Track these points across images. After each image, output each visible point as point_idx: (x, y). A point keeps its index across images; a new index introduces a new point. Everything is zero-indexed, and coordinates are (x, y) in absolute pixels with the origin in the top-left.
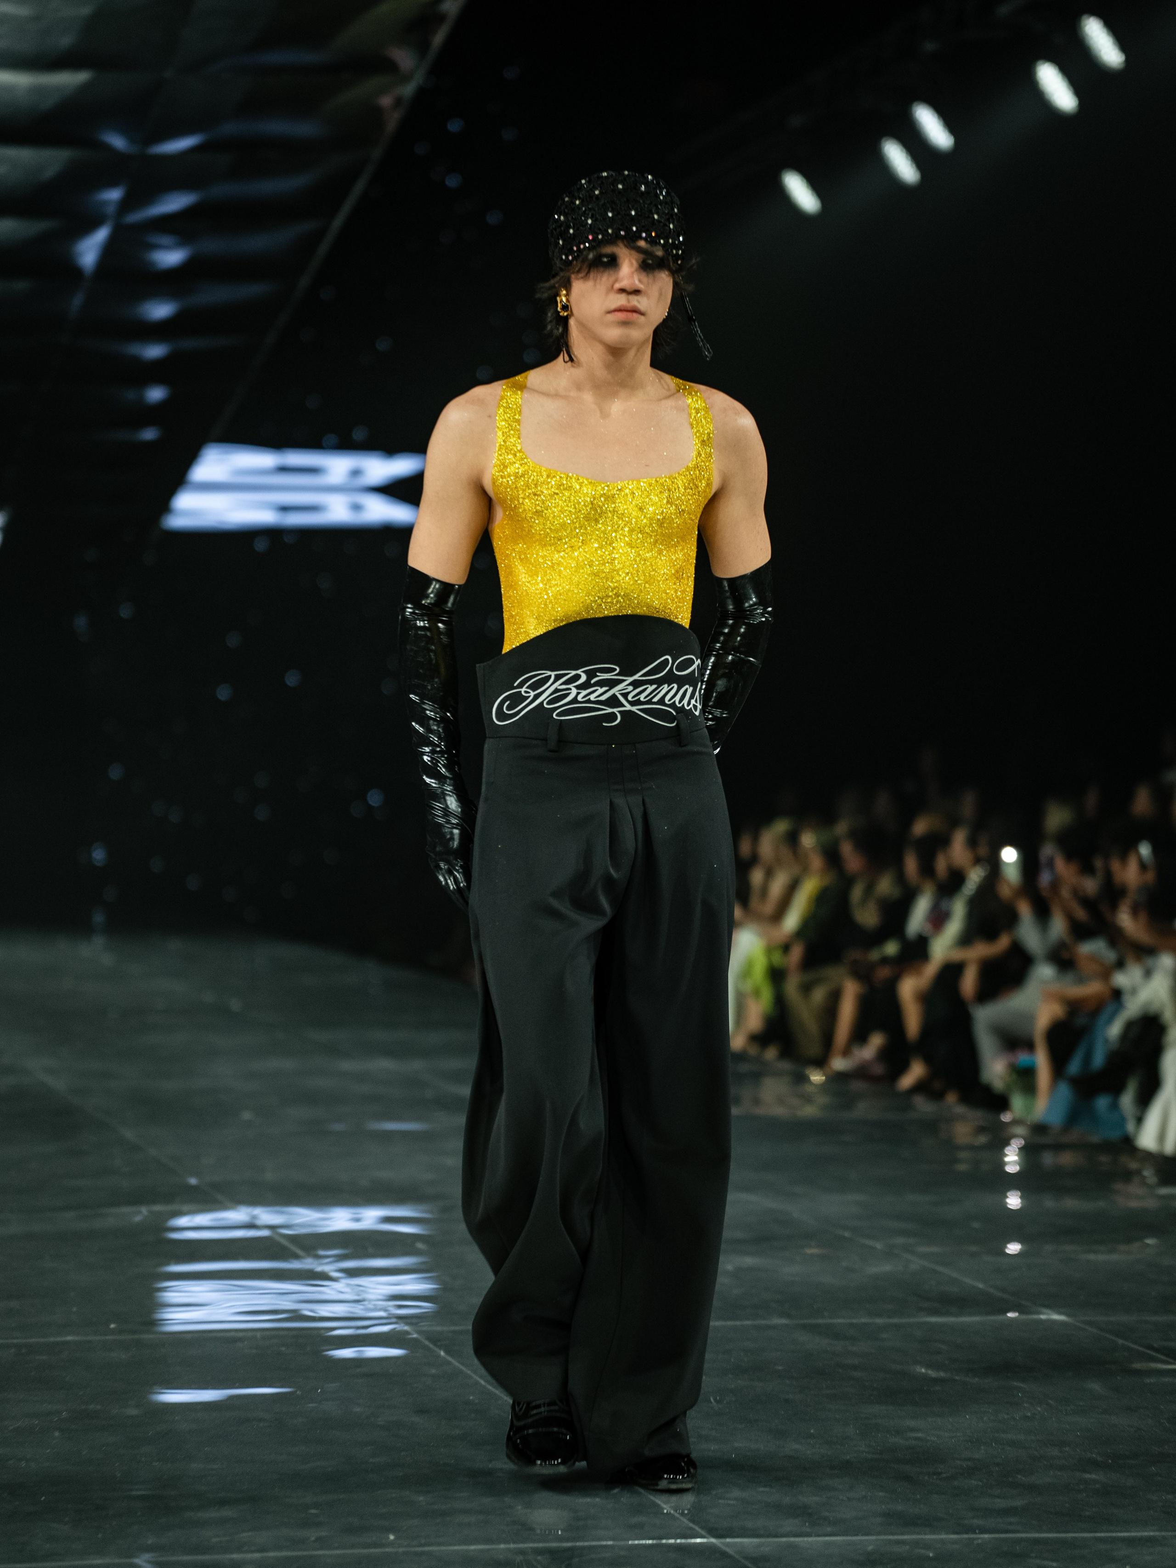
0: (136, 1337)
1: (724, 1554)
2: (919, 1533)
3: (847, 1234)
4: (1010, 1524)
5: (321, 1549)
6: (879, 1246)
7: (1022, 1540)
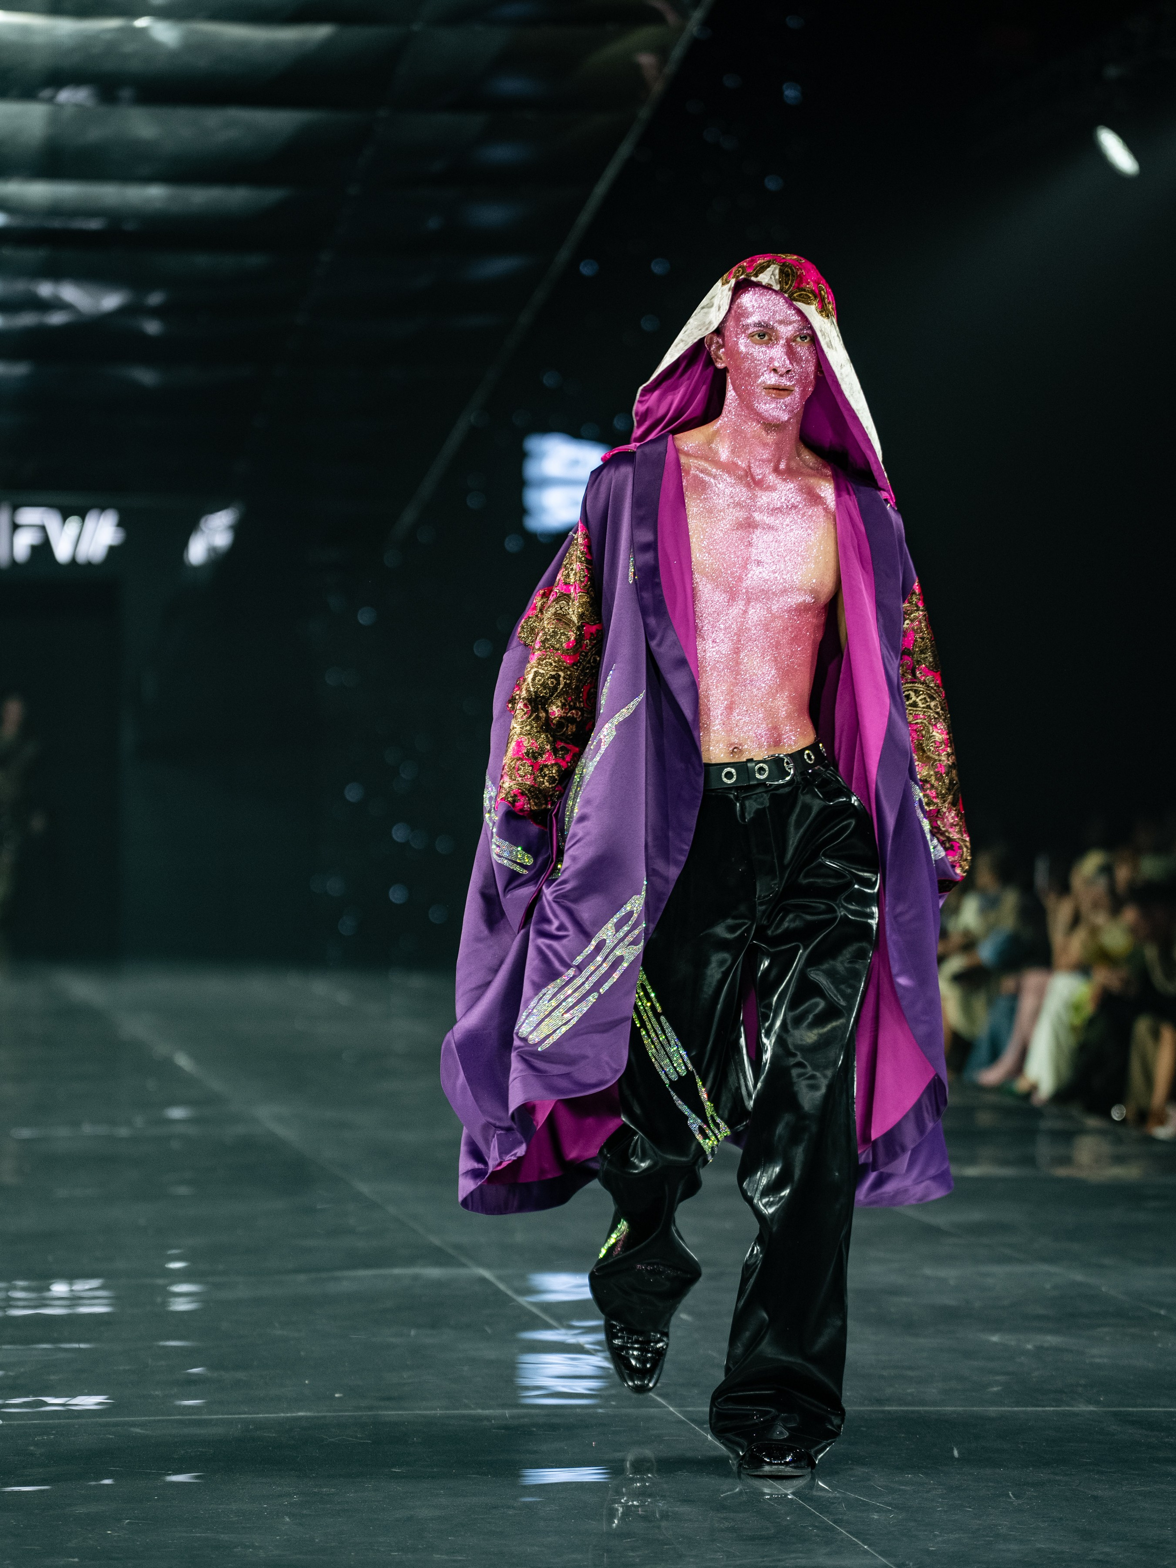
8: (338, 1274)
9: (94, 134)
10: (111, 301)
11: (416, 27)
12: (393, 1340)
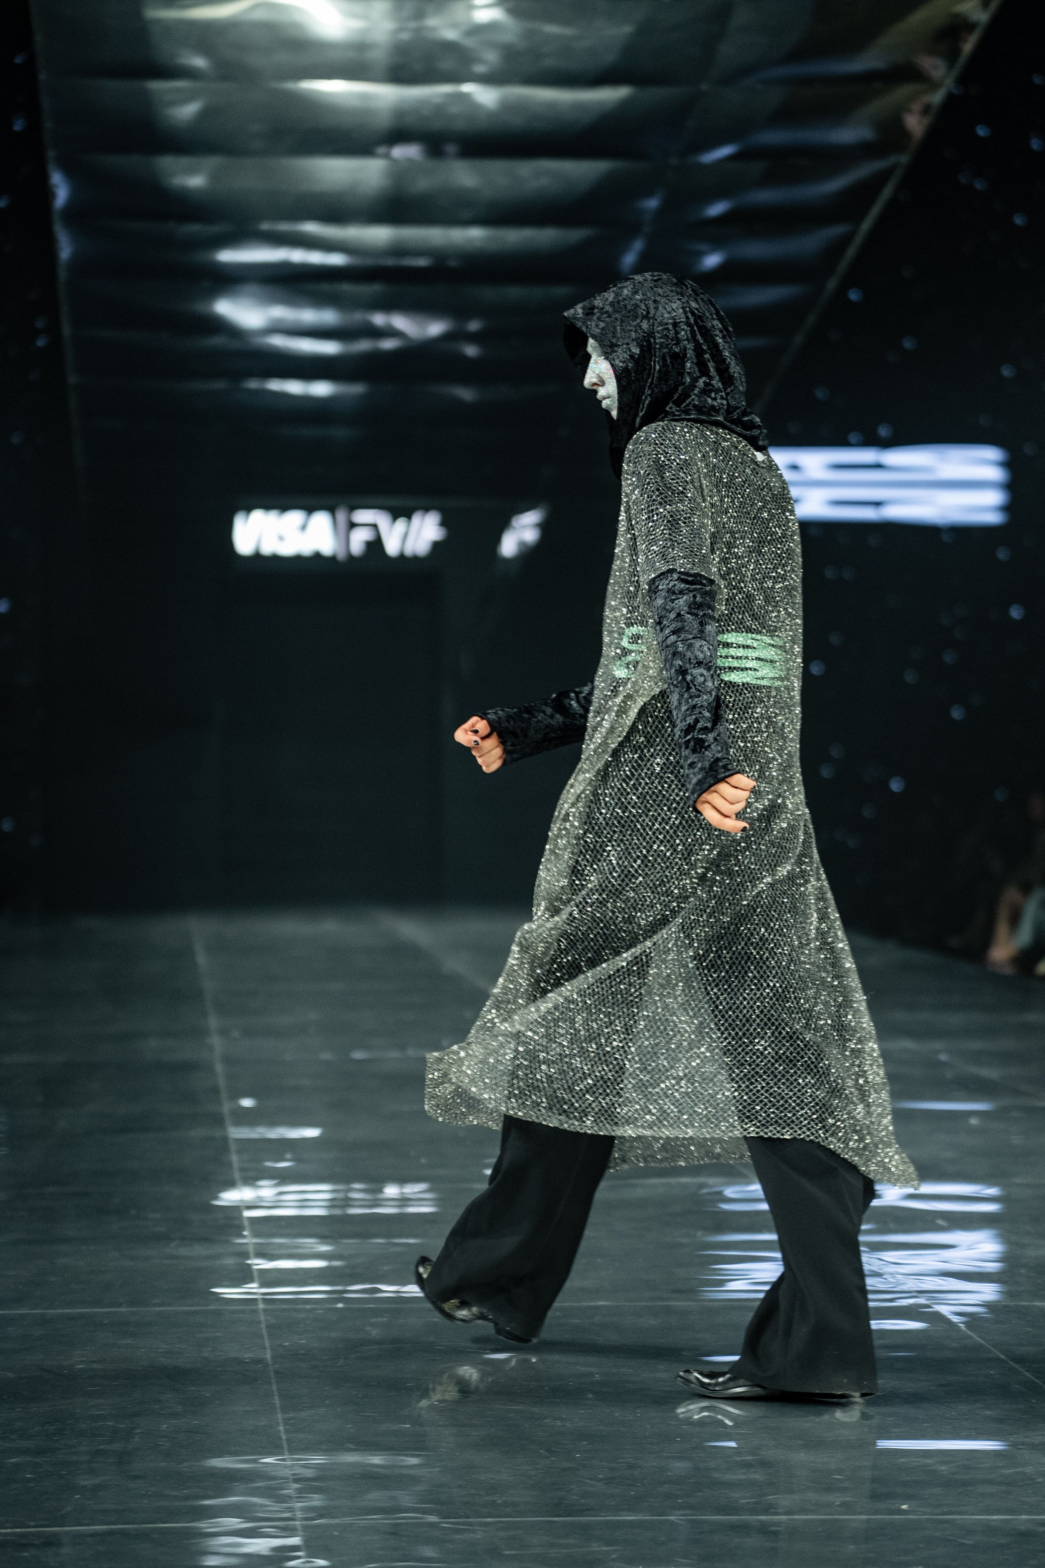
0: (665, 1303)
5: (846, 1514)
8: (633, 1181)
9: (422, 184)
10: (435, 328)
11: (704, 87)
12: (681, 1240)
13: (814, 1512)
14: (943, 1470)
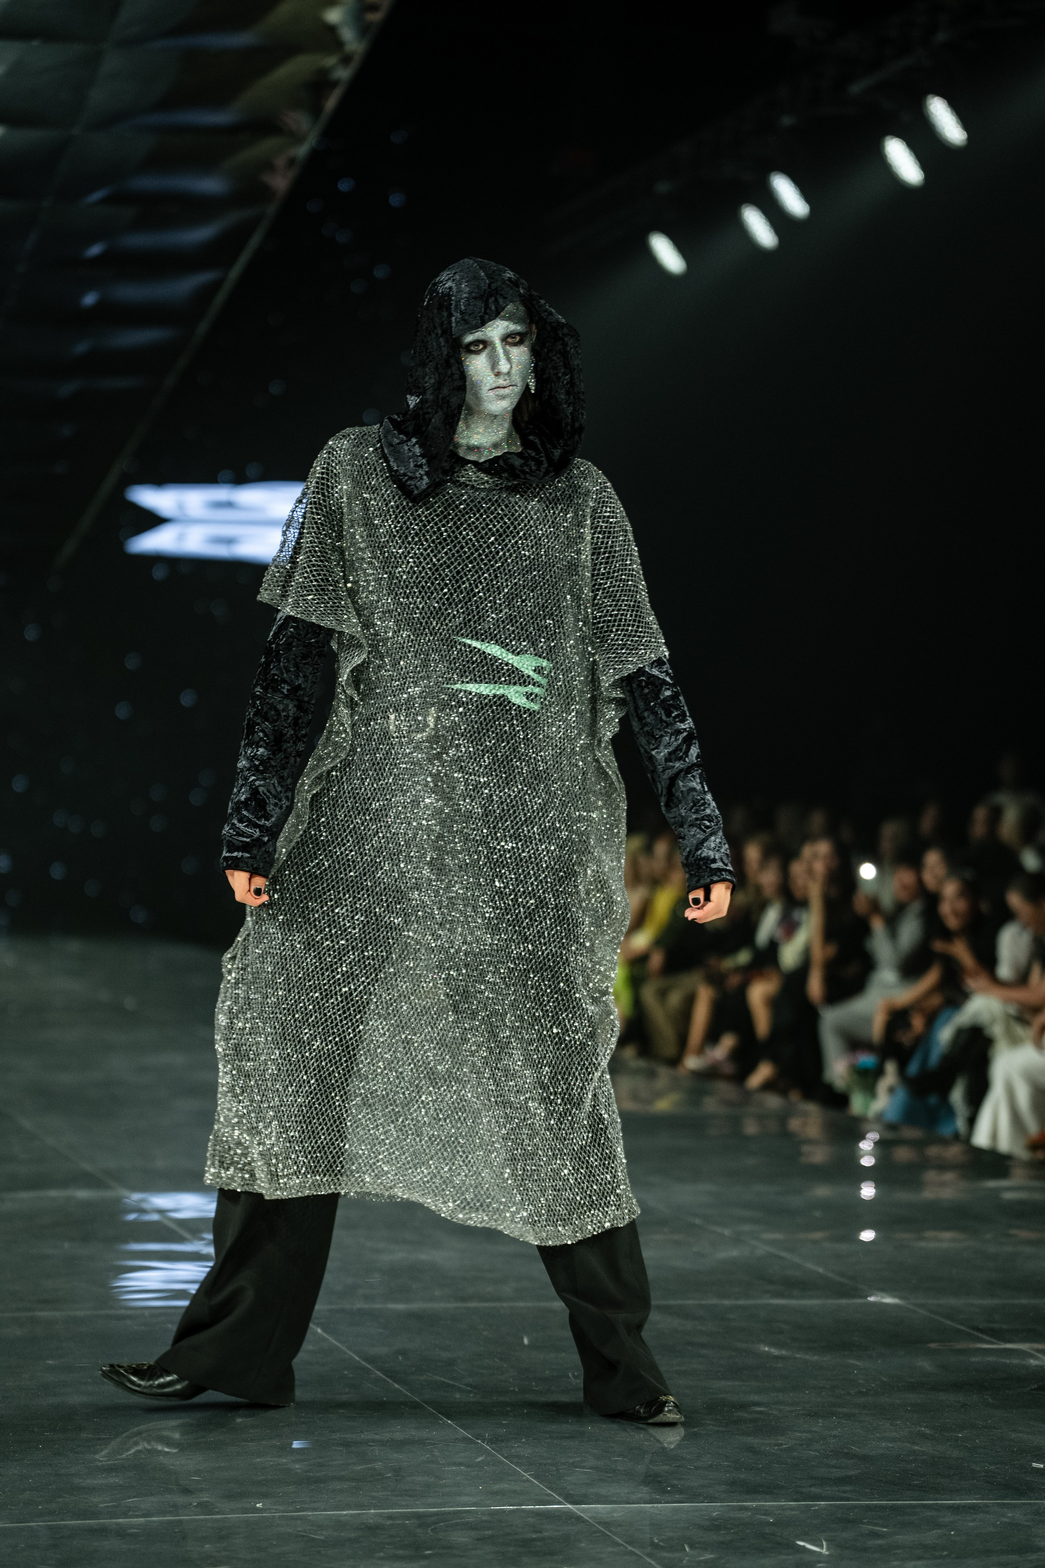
0: (30, 1314)
1: (579, 1519)
2: (759, 1501)
3: (697, 1221)
4: (845, 1492)
5: (203, 1514)
6: (727, 1232)
7: (855, 1507)
11: (75, 132)
12: (49, 1251)
13: (170, 1513)
14: (297, 1469)
